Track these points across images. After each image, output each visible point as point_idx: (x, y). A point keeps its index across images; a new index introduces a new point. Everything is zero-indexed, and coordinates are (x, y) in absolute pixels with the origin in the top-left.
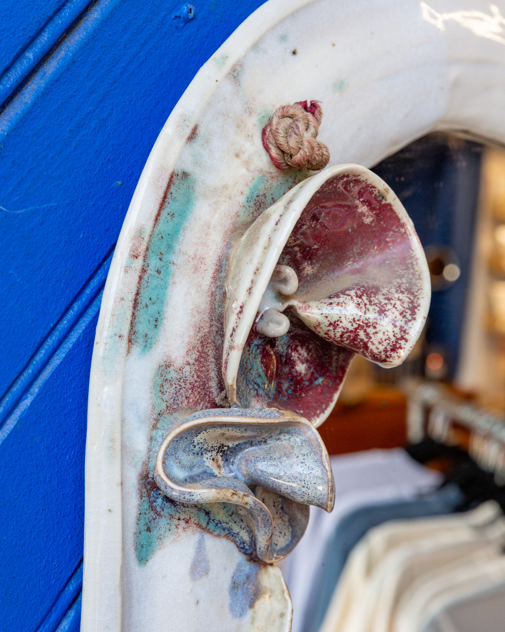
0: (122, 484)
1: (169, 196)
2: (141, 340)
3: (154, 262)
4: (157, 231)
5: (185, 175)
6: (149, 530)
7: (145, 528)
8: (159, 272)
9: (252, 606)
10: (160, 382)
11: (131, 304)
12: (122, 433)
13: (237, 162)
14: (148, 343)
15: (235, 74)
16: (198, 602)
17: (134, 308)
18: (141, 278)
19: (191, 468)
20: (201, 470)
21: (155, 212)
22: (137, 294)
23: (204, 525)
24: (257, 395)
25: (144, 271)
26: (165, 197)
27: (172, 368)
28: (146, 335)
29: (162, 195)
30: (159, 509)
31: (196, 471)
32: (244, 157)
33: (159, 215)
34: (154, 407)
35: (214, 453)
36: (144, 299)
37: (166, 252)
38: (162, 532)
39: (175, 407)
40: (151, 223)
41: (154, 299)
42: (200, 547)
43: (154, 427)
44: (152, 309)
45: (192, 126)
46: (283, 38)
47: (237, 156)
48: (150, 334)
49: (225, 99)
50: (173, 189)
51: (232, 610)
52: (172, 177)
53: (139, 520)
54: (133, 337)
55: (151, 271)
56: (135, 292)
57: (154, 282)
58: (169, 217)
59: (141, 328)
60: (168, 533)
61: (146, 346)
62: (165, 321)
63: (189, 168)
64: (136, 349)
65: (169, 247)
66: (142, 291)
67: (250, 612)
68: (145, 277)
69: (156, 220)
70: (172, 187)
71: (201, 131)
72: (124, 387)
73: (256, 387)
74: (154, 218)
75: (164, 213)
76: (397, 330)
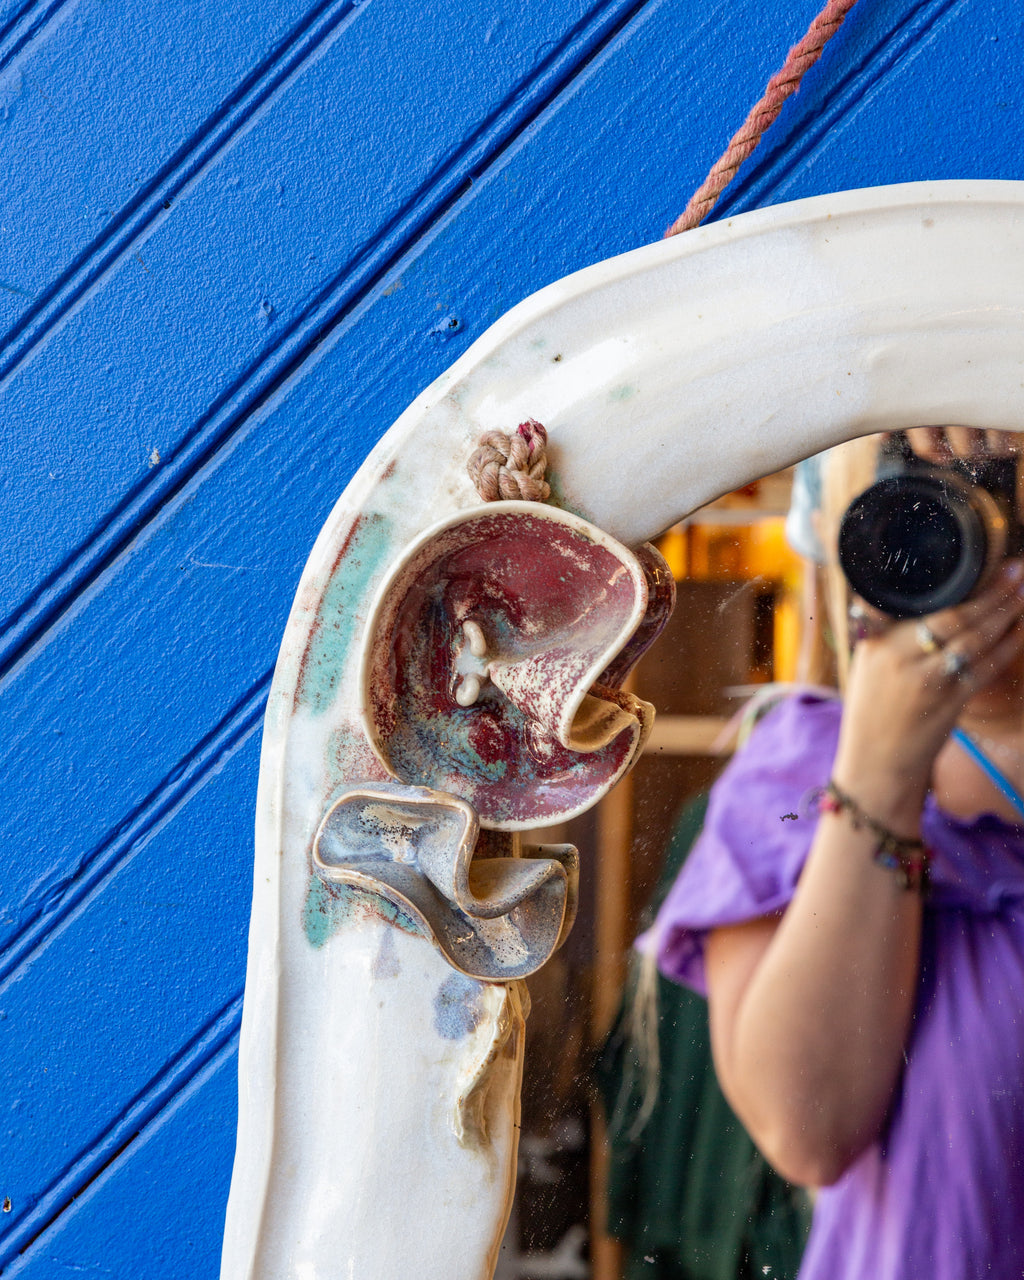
0: (282, 853)
1: (353, 542)
2: (312, 700)
3: (330, 616)
4: (335, 581)
5: (377, 518)
6: (323, 910)
7: (318, 907)
8: (336, 626)
9: (472, 1029)
10: (336, 747)
11: (299, 661)
12: (284, 799)
13: (450, 499)
14: (321, 703)
15: (455, 398)
16: (381, 1005)
17: (303, 664)
18: (312, 632)
19: (360, 847)
20: (374, 851)
21: (333, 560)
22: (307, 649)
23: (391, 917)
24: (457, 773)
25: (316, 624)
26: (347, 543)
27: (350, 734)
28: (318, 695)
29: (343, 541)
30: (335, 890)
31: (366, 851)
32: (458, 493)
33: (337, 563)
34: (328, 775)
35: (398, 835)
36: (316, 654)
37: (348, 605)
38: (339, 916)
39: (354, 777)
40: (327, 572)
41: (329, 657)
42: (387, 941)
43: (328, 796)
44: (328, 667)
45: (387, 461)
46: (538, 344)
47: (451, 492)
48: (324, 694)
49: (436, 427)
50: (358, 534)
51: (440, 1029)
52: (358, 520)
53: (309, 896)
54: (301, 696)
55: (327, 623)
56: (304, 647)
57: (330, 637)
58: (353, 566)
59: (311, 687)
60: (346, 918)
61: (318, 707)
62: (344, 681)
63: (382, 508)
64: (305, 710)
65: (353, 599)
66: (313, 646)
67: (469, 1037)
68: (319, 632)
69: (334, 568)
70: (358, 531)
71: (402, 467)
72: (288, 749)
73: (455, 764)
74: (330, 566)
75: (345, 562)
76: (554, 703)
